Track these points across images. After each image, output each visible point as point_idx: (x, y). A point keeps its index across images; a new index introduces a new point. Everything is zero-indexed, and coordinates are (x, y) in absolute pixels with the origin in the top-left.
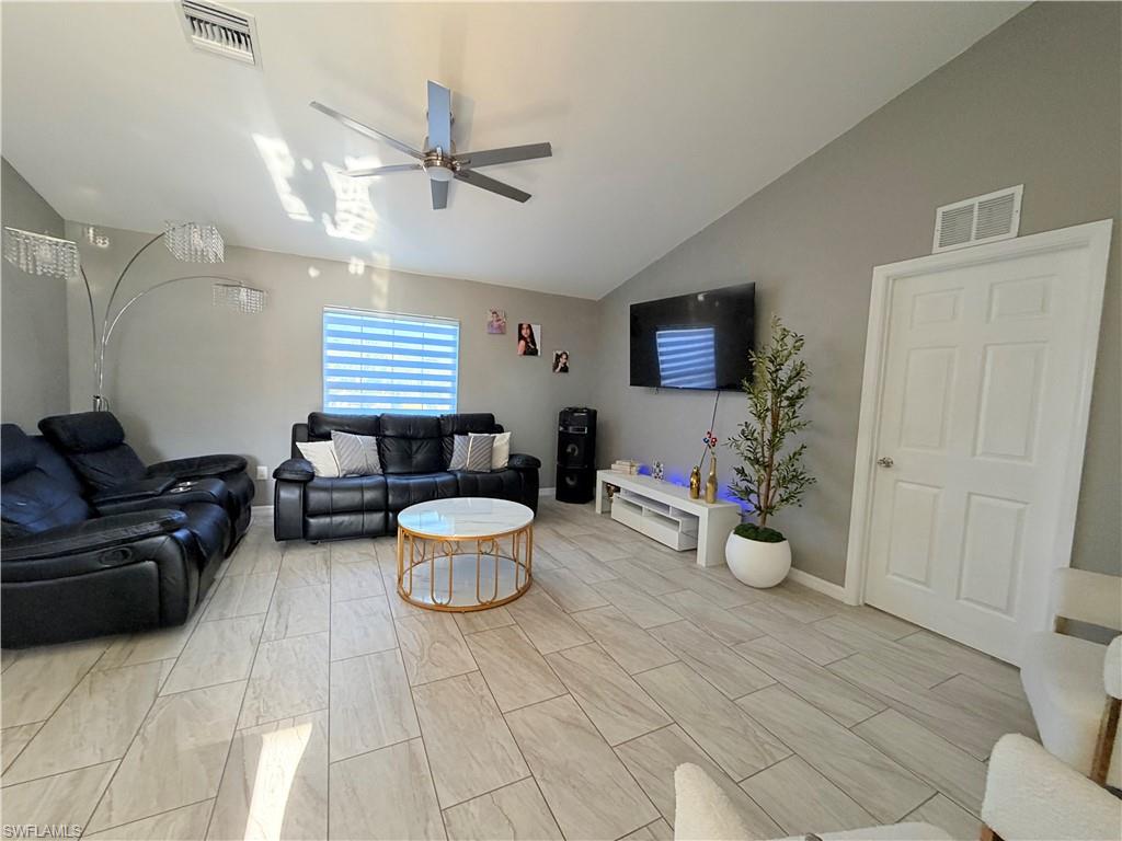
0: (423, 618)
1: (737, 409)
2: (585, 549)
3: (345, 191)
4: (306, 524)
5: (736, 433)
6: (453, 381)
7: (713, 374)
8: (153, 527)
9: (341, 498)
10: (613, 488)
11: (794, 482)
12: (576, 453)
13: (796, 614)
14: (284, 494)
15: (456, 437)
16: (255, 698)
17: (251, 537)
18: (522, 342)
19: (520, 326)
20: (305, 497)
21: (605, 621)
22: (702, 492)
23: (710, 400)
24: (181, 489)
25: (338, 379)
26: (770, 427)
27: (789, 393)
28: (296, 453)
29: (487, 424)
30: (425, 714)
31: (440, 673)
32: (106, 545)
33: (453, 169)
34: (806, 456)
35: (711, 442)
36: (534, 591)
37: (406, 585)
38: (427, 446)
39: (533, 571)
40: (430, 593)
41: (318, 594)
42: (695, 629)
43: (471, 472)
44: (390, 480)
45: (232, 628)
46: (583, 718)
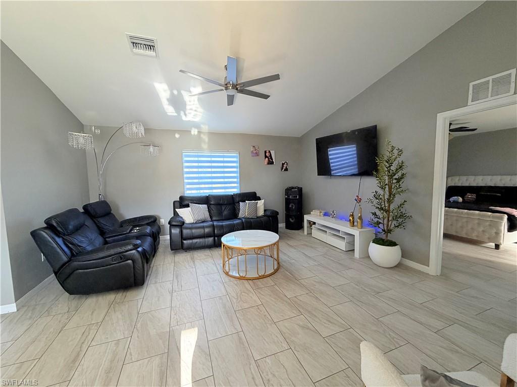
0: (236, 283)
1: (370, 185)
2: (302, 251)
3: (190, 101)
4: (182, 242)
5: (371, 196)
6: (237, 178)
7: (356, 166)
8: (130, 247)
9: (196, 232)
10: (312, 223)
11: (401, 218)
12: (294, 207)
13: (405, 280)
14: (173, 231)
15: (241, 203)
16: (175, 314)
17: (161, 249)
18: (267, 159)
19: (265, 152)
20: (181, 232)
21: (315, 283)
22: (355, 224)
23: (357, 180)
24: (135, 231)
25: (190, 181)
26: (388, 193)
27: (396, 177)
28: (175, 213)
29: (253, 197)
30: (243, 322)
31: (246, 306)
32: (115, 254)
33: (237, 89)
34: (406, 206)
35: (359, 200)
36: (281, 270)
37: (227, 269)
38: (229, 207)
39: (280, 261)
40: (237, 272)
41: (191, 273)
42: (357, 287)
43: (249, 218)
44: (215, 223)
45: (161, 286)
46: (309, 325)
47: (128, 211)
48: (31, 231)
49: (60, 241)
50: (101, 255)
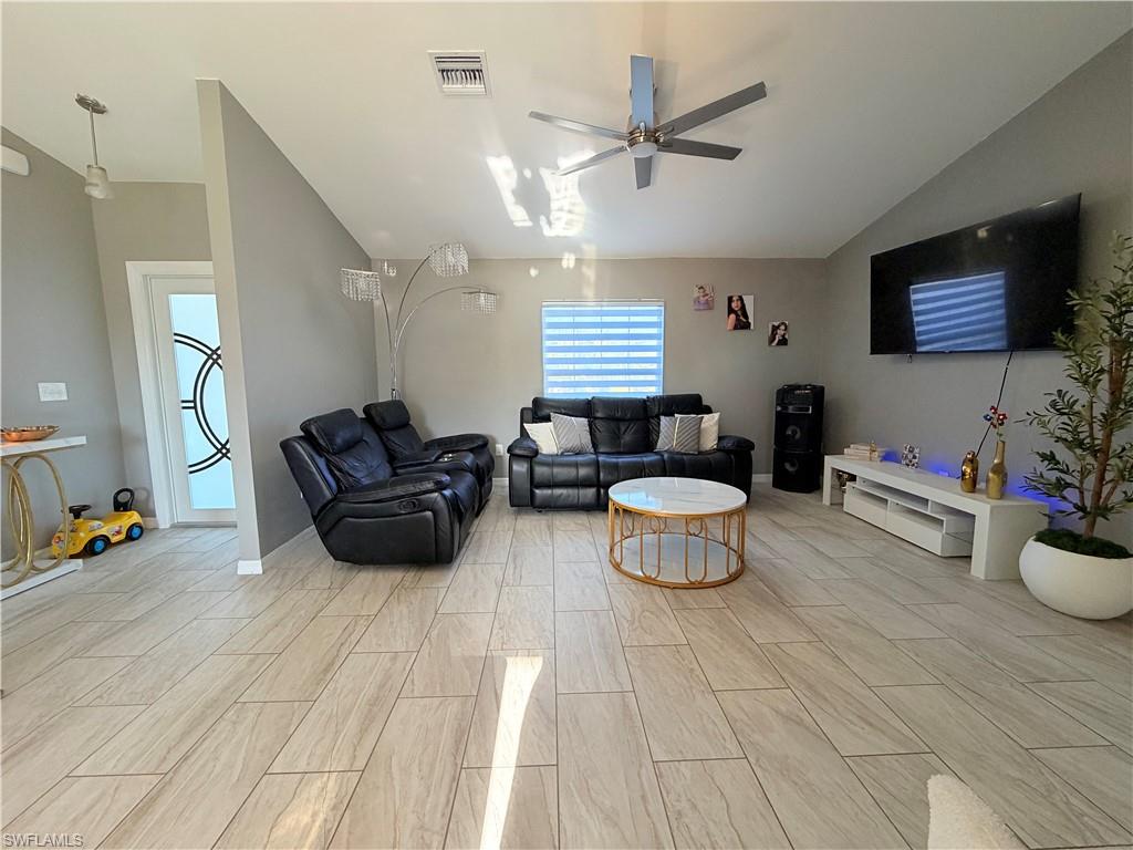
0: (633, 588)
1: (1045, 374)
2: (808, 540)
3: (558, 191)
4: (532, 493)
6: (659, 363)
8: (430, 485)
9: (562, 473)
10: (846, 476)
12: (798, 436)
14: (515, 467)
15: (662, 418)
16: (501, 629)
18: (733, 316)
19: (730, 300)
20: (531, 471)
21: (835, 622)
22: (981, 485)
23: (998, 364)
24: (446, 459)
25: (555, 367)
26: (1106, 398)
28: (523, 432)
29: (693, 405)
30: (637, 674)
31: (650, 640)
32: (403, 497)
33: (657, 141)
35: (997, 419)
36: (747, 578)
37: (617, 556)
38: (634, 427)
39: (745, 557)
40: (639, 565)
41: (543, 554)
42: (966, 651)
43: (678, 453)
44: (601, 458)
45: (482, 571)
46: (805, 716)
47: (441, 425)
48: (281, 439)
49: (321, 462)
50: (382, 494)
